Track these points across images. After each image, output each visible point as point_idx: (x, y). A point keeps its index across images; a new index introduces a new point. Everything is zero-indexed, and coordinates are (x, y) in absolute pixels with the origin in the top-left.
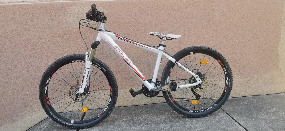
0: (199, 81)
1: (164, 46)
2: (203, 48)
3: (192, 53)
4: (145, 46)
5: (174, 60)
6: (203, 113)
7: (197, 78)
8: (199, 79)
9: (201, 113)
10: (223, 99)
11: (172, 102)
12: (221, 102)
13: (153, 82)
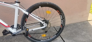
0: (45, 25)
1: (19, 3)
2: (48, 4)
3: (40, 7)
4: (3, 3)
5: (27, 13)
6: (49, 41)
7: (44, 23)
8: (45, 24)
9: (47, 41)
10: (59, 32)
11: (29, 38)
12: (58, 34)
13: (15, 28)
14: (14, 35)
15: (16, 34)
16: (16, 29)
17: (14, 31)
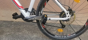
0: (68, 16)
6: (65, 38)
7: (67, 14)
9: (63, 38)
10: (82, 32)
11: (43, 28)
12: (79, 33)
13: (29, 12)
14: (26, 20)
15: (29, 19)
16: (30, 14)
17: (27, 15)
